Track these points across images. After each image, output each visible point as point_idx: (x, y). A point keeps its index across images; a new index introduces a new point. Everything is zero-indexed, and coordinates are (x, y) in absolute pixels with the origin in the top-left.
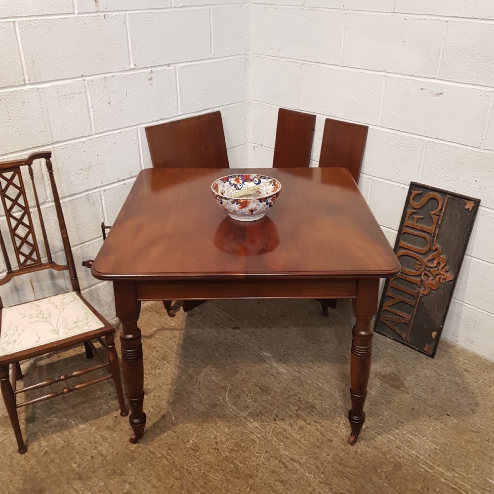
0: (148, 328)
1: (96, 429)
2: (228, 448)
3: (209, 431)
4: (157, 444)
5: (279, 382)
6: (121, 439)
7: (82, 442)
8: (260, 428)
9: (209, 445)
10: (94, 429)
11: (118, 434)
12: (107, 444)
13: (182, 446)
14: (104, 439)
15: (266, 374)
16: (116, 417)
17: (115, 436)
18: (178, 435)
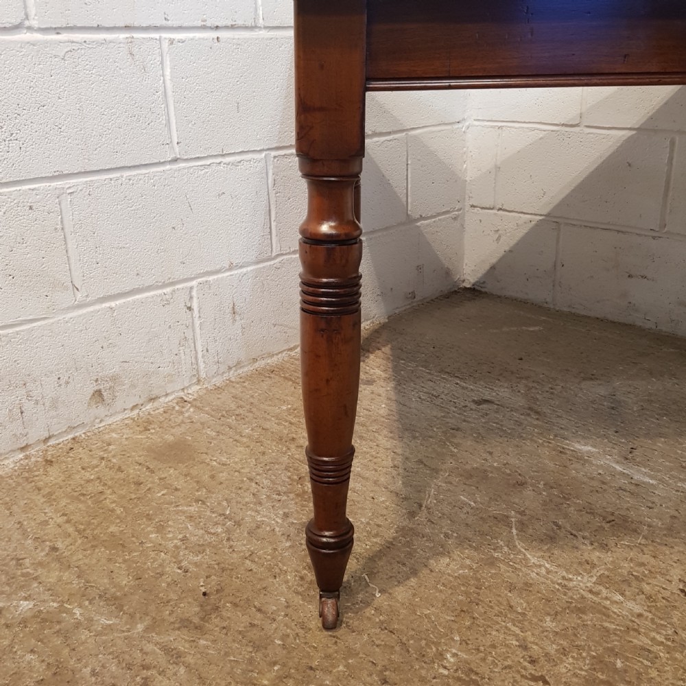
0: (270, 405)
1: (147, 630)
2: (575, 675)
3: (498, 626)
4: (341, 668)
5: (650, 505)
6: (227, 654)
7: (103, 666)
8: (650, 616)
9: (510, 667)
10: (140, 627)
11: (214, 641)
12: (182, 670)
13: (423, 672)
14: (175, 656)
15: (604, 487)
16: (205, 594)
17: (207, 647)
18: (404, 639)
